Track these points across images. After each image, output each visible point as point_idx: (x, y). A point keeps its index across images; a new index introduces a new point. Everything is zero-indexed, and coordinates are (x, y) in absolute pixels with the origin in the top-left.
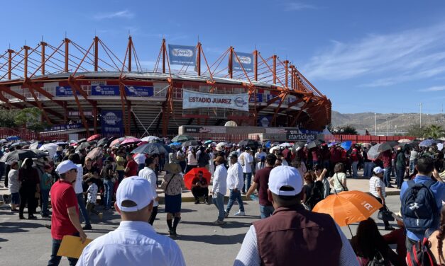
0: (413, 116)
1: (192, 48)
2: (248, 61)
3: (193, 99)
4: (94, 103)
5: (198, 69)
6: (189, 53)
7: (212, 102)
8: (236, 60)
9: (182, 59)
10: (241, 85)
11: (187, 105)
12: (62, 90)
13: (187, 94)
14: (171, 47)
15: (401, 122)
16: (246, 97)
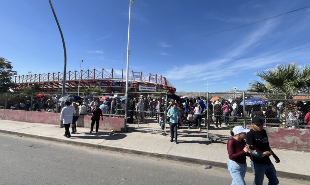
0: (198, 93)
1: (140, 73)
2: (154, 77)
3: (142, 88)
4: (112, 88)
5: (141, 79)
6: (139, 75)
7: (147, 88)
8: (151, 77)
9: (137, 76)
10: (153, 84)
11: (140, 89)
12: (103, 84)
13: (140, 86)
14: (134, 73)
15: (194, 95)
16: (155, 87)
